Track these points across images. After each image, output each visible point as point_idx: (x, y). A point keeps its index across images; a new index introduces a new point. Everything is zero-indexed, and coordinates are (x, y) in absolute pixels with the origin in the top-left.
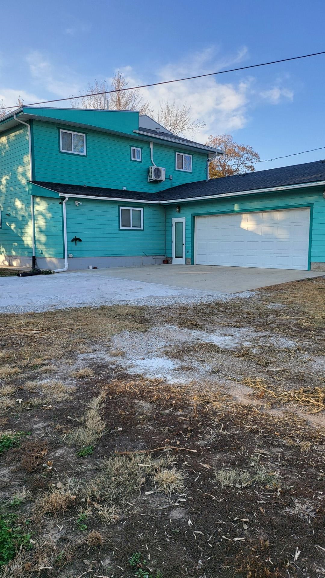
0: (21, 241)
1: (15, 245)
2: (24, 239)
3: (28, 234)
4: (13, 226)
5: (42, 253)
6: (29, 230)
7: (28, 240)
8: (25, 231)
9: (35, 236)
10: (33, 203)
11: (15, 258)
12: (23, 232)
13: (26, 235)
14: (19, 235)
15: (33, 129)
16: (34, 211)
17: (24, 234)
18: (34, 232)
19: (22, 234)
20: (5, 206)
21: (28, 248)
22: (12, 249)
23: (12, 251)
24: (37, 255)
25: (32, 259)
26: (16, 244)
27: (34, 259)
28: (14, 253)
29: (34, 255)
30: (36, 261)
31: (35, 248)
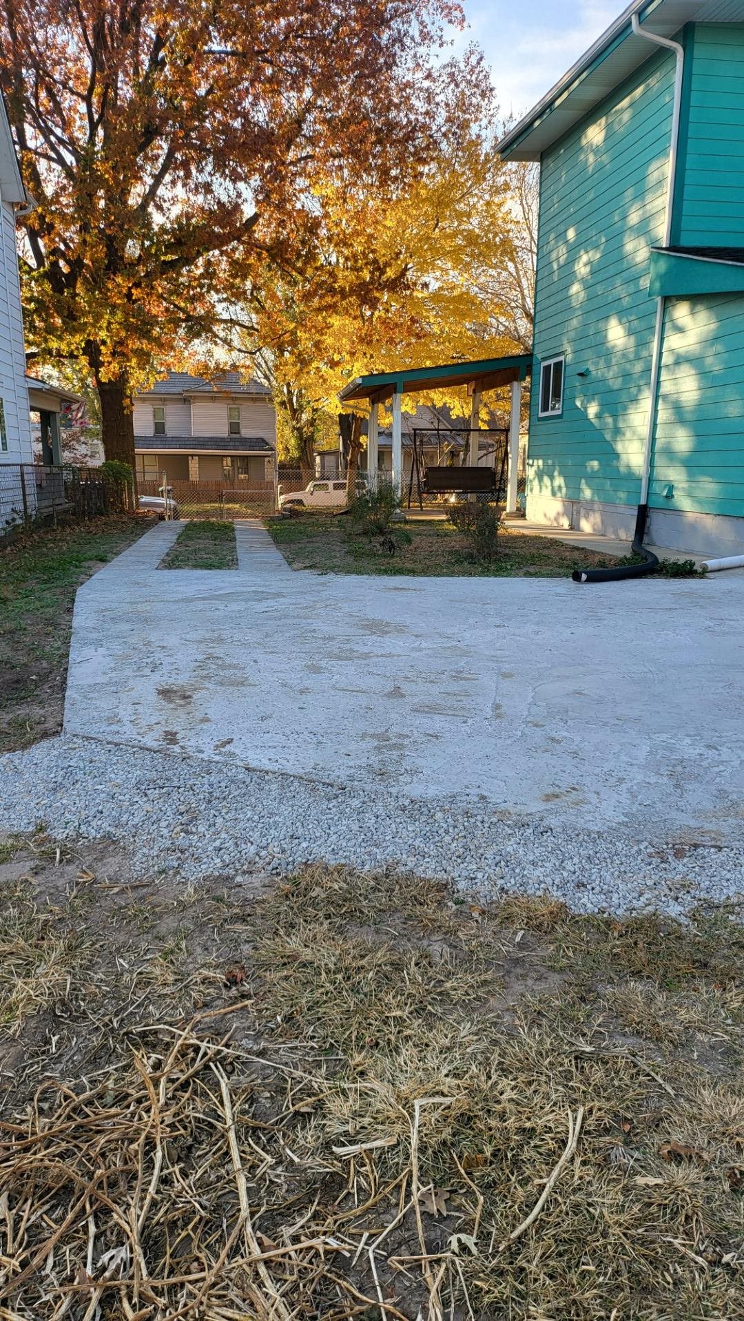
0: (610, 455)
1: (592, 467)
2: (619, 447)
3: (634, 433)
4: (592, 410)
5: (670, 496)
6: (639, 417)
7: (633, 454)
8: (624, 420)
9: (653, 439)
10: (663, 325)
11: (589, 507)
12: (621, 425)
13: (628, 435)
14: (608, 437)
15: (692, 58)
16: (660, 354)
17: (624, 434)
18: (654, 425)
19: (617, 431)
20: (579, 347)
21: (630, 477)
22: (583, 481)
23: (583, 486)
24: (656, 502)
25: (636, 513)
26: (595, 463)
27: (643, 513)
28: (587, 493)
29: (643, 502)
30: (648, 520)
31: (650, 480)
